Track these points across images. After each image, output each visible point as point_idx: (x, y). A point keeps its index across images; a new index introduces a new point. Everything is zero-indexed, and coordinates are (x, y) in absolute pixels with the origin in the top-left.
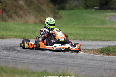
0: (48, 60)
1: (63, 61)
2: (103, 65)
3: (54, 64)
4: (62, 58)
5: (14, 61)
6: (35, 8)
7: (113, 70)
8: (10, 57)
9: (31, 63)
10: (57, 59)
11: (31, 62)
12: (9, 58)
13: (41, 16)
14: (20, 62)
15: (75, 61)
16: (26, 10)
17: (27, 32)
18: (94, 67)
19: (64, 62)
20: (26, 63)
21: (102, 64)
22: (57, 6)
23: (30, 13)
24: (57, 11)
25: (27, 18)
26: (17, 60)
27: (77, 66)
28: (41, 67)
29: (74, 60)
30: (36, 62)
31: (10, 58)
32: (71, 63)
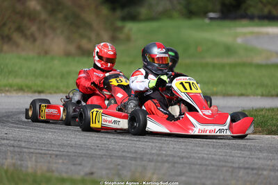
0: (98, 146)
1: (133, 150)
2: (228, 157)
3: (111, 156)
4: (130, 142)
5: (16, 149)
6: (66, 18)
7: (253, 169)
8: (7, 139)
9: (56, 156)
10: (120, 144)
11: (57, 153)
12: (5, 142)
13: (82, 36)
14: (32, 153)
15: (161, 147)
16: (45, 21)
17: (47, 77)
18: (207, 163)
19: (136, 152)
20: (45, 154)
21: (226, 155)
22: (119, 13)
23: (54, 29)
24: (119, 24)
25: (47, 41)
26: (25, 148)
27: (167, 161)
28: (80, 165)
29: (161, 145)
30: (68, 152)
31: (8, 142)
32: (153, 154)
